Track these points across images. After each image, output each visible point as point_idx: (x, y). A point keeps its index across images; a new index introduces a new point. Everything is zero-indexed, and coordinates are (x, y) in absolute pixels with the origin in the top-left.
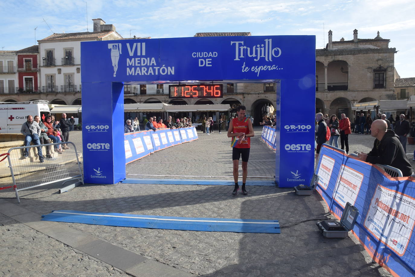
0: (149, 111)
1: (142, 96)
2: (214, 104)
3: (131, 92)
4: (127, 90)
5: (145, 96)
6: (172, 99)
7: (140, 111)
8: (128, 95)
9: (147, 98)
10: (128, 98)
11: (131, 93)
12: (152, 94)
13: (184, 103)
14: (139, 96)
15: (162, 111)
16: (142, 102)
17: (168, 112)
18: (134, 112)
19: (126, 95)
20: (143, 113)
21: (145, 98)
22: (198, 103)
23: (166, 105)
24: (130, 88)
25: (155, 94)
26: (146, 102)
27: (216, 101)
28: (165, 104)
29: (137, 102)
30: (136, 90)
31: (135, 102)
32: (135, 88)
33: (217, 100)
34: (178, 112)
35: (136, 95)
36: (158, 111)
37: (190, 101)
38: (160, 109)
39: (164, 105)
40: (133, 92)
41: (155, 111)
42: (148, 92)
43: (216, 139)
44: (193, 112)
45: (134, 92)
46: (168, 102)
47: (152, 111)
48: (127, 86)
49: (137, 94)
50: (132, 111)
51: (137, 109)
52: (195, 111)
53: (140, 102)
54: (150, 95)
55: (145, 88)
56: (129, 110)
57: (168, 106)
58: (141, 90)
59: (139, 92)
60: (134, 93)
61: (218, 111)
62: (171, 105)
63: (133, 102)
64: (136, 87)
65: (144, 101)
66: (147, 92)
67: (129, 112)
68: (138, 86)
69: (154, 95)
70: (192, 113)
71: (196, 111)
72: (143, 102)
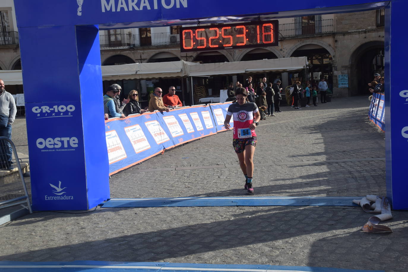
0: (157, 77)
1: (144, 49)
2: (277, 58)
3: (123, 42)
4: (116, 38)
5: (150, 49)
6: (199, 52)
7: (141, 77)
8: (117, 48)
9: (154, 53)
10: (118, 53)
11: (124, 45)
12: (160, 46)
13: (222, 59)
14: (138, 49)
15: (182, 75)
16: (144, 59)
17: (194, 77)
18: (130, 80)
19: (115, 48)
20: (148, 80)
21: (149, 53)
22: (247, 57)
23: (189, 63)
24: (120, 34)
25: (168, 44)
26: (152, 60)
27: (281, 52)
28: (186, 62)
29: (135, 61)
30: (132, 38)
31: (132, 62)
32: (130, 34)
33: (283, 50)
34: (211, 76)
35: (132, 47)
36: (175, 76)
37: (232, 54)
38: (178, 72)
39: (184, 65)
40: (126, 42)
41: (169, 76)
42: (155, 41)
43: (281, 122)
44: (238, 75)
45: (129, 42)
46: (193, 58)
47: (163, 76)
48: (115, 32)
49: (134, 45)
50: (127, 78)
51: (136, 74)
52: (241, 73)
53: (141, 60)
54: (158, 47)
55: (149, 35)
56: (120, 76)
57: (191, 66)
58: (141, 38)
59: (137, 41)
60: (129, 45)
61: (284, 71)
62: (198, 63)
63: (129, 61)
64: (133, 33)
65: (148, 58)
66: (152, 42)
68: (136, 32)
69: (165, 47)
70: (236, 76)
71: (244, 72)
72: (146, 61)
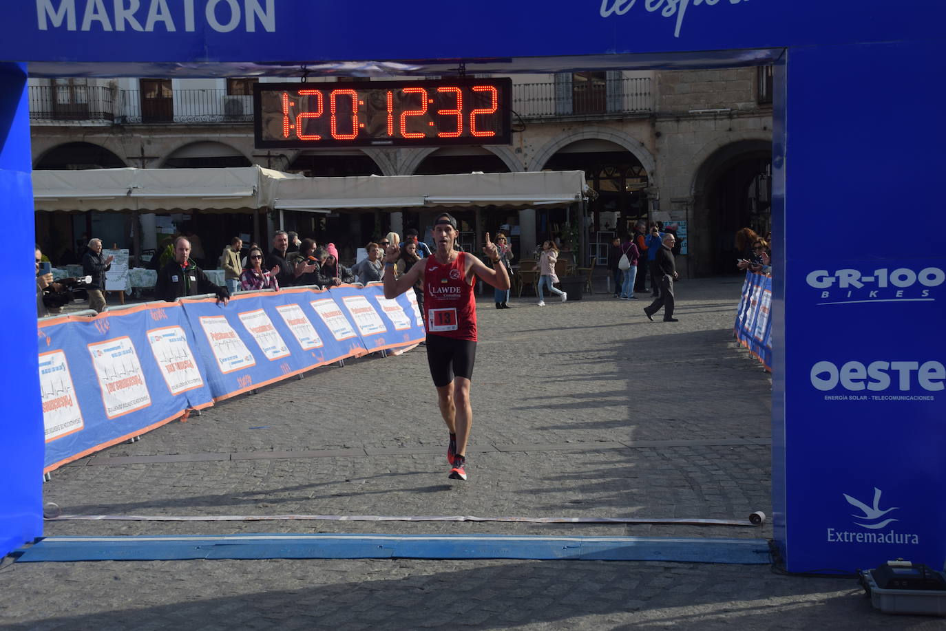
0: (186, 206)
1: (150, 131)
2: (508, 170)
3: (91, 109)
4: (73, 96)
5: (169, 131)
7: (141, 206)
8: (76, 124)
9: (178, 144)
10: (79, 137)
11: (96, 116)
12: (198, 124)
13: (366, 167)
14: (134, 131)
15: (255, 205)
16: (152, 158)
17: (285, 211)
18: (110, 212)
19: (69, 124)
20: (160, 213)
21: (170, 142)
22: (431, 166)
23: (276, 175)
24: (85, 88)
25: (218, 119)
26: (172, 162)
27: (519, 155)
28: (265, 171)
29: (126, 161)
30: (118, 98)
31: (121, 164)
33: (525, 151)
34: (334, 211)
35: (120, 126)
36: (235, 206)
37: (392, 156)
38: (244, 197)
39: (262, 178)
40: (102, 107)
41: (218, 206)
42: (183, 110)
44: (405, 211)
45: (109, 111)
46: (285, 162)
47: (202, 206)
48: (72, 82)
49: (124, 118)
50: (102, 208)
51: (128, 197)
52: (414, 207)
53: (144, 160)
54: (191, 127)
55: (165, 93)
57: (280, 181)
58: (144, 101)
59: (133, 109)
60: (109, 116)
61: (526, 205)
62: (300, 176)
63: (108, 160)
65: (163, 154)
66: (175, 113)
67: (84, 208)
68: (130, 82)
69: (211, 127)
70: (400, 214)
71: (421, 204)
72: (156, 162)
